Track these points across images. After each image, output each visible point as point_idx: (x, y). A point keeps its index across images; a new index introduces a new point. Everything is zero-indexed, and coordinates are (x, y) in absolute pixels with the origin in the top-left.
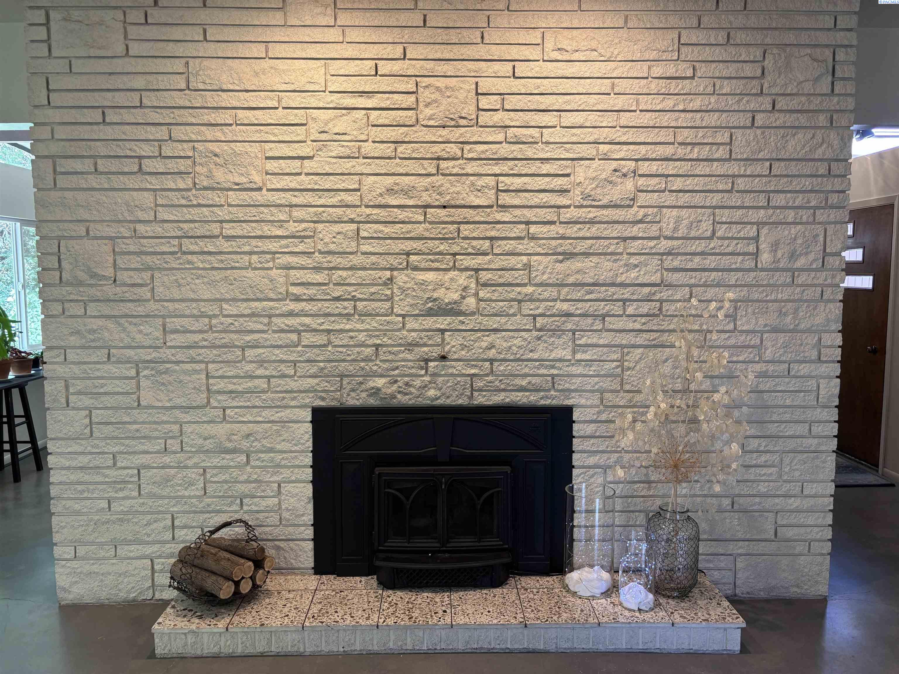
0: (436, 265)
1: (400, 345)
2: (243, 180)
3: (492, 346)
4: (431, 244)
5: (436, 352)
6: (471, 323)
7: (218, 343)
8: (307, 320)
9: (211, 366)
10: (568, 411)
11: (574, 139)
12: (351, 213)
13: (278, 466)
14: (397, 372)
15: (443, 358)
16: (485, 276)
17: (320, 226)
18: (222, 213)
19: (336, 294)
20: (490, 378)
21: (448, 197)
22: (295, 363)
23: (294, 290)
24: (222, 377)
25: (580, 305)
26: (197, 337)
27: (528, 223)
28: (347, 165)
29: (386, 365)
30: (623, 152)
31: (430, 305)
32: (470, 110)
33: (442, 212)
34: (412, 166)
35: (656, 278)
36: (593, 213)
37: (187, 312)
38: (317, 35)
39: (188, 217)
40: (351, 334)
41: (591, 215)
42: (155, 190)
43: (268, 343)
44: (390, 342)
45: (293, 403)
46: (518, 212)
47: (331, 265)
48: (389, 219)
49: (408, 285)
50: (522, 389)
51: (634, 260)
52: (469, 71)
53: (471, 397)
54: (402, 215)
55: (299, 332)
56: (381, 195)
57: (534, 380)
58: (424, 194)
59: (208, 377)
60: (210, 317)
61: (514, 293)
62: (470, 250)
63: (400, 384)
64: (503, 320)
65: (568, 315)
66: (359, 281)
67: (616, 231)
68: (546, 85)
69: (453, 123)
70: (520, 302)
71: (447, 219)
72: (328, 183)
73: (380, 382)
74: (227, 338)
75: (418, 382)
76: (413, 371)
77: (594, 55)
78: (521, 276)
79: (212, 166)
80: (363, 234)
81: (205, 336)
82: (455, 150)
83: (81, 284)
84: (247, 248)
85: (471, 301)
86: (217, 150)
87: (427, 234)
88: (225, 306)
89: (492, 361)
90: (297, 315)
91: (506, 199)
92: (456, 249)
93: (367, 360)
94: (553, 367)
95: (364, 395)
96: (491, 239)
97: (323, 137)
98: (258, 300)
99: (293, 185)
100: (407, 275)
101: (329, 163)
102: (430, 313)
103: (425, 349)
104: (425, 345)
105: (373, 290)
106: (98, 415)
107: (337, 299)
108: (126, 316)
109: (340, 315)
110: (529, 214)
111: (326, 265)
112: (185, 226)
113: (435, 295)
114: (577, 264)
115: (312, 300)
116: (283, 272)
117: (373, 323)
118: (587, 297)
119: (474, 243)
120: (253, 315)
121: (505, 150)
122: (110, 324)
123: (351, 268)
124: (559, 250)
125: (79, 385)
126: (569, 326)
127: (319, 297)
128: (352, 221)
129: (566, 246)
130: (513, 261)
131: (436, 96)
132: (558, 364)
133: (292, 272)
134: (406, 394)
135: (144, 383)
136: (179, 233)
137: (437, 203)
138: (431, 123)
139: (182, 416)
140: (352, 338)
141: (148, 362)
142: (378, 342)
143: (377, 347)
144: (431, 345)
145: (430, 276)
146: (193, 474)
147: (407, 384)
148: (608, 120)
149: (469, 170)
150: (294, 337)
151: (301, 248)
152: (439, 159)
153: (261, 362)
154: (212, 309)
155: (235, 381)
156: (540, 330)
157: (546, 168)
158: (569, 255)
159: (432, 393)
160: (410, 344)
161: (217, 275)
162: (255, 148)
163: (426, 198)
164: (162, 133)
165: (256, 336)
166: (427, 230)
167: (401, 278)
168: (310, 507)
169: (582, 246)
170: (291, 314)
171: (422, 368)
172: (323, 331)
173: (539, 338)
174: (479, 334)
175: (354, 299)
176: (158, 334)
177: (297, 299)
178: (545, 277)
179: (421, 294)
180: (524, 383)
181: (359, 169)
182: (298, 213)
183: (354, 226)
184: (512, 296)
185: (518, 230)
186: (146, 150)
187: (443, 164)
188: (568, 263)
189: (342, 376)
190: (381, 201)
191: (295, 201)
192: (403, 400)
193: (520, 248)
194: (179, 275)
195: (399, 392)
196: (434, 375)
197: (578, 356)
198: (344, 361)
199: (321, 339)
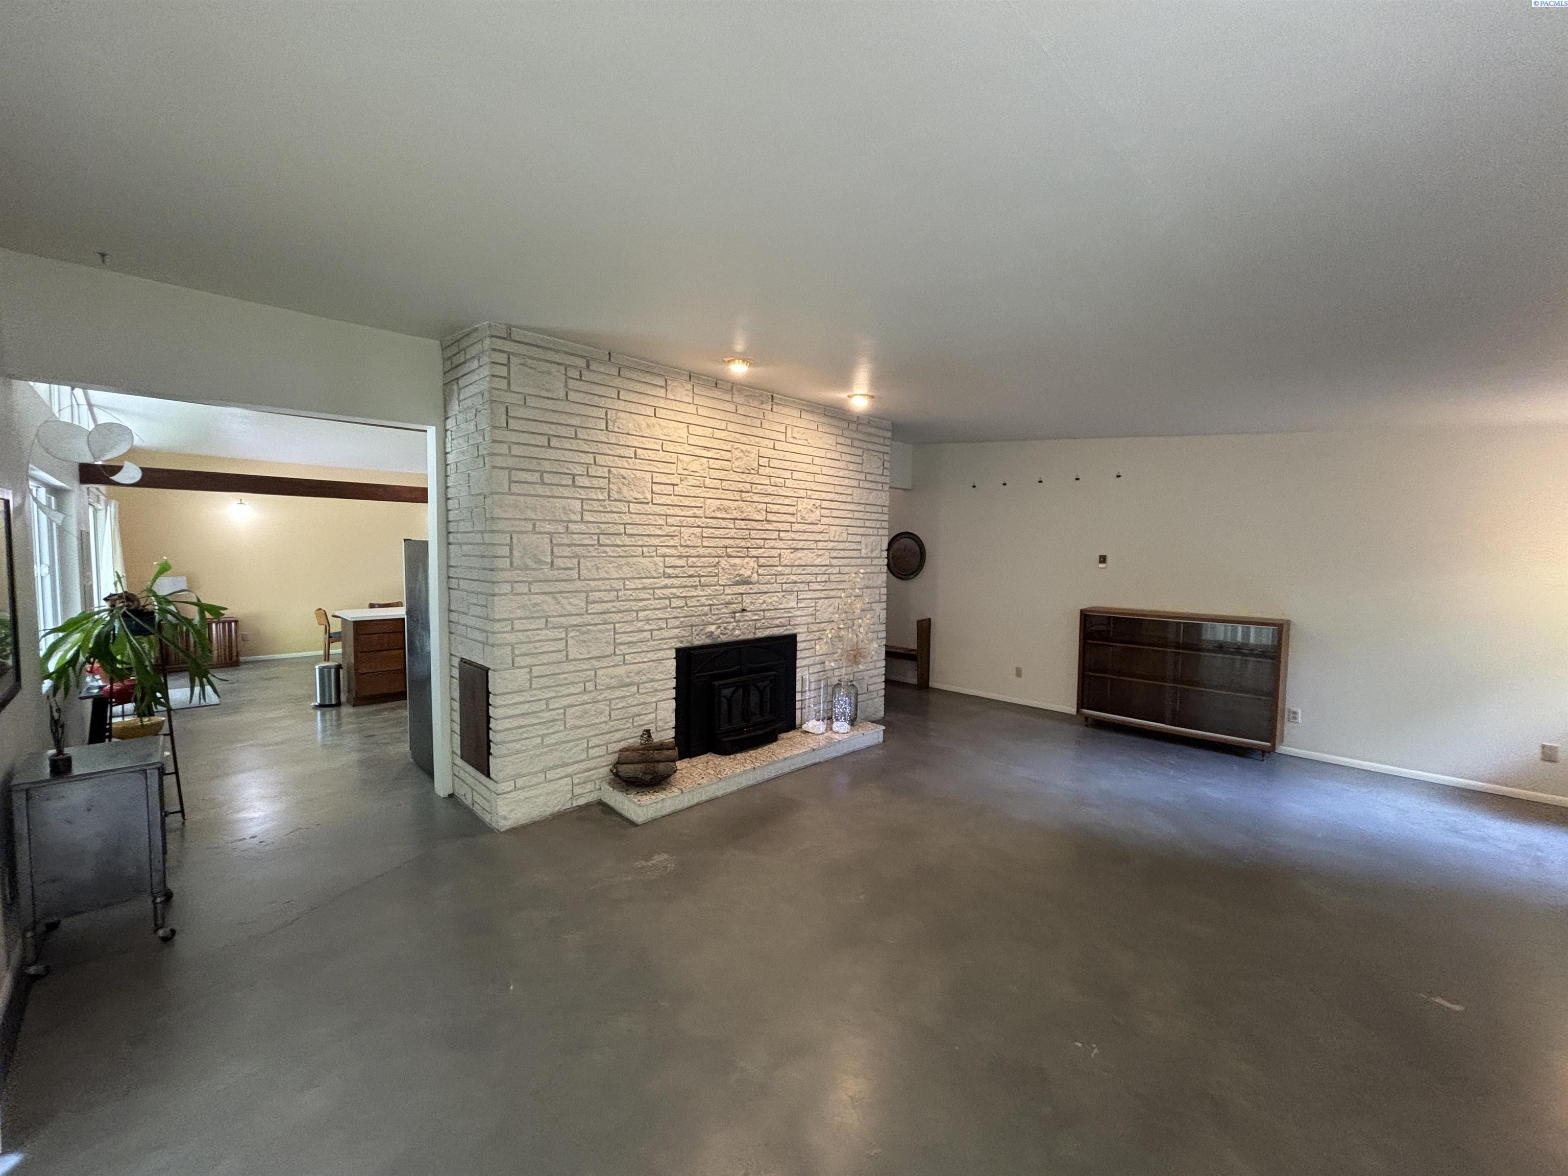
2: (640, 496)
5: (739, 607)
6: (755, 588)
8: (674, 590)
10: (794, 636)
12: (699, 522)
14: (720, 621)
15: (744, 610)
16: (762, 561)
17: (683, 529)
18: (626, 518)
19: (690, 573)
20: (763, 621)
21: (745, 514)
23: (668, 571)
24: (623, 633)
26: (610, 605)
27: (779, 531)
28: (698, 492)
30: (816, 495)
32: (755, 465)
33: (743, 523)
34: (729, 495)
38: (683, 407)
39: (604, 520)
40: (698, 598)
41: (804, 528)
42: (582, 500)
43: (652, 607)
45: (665, 647)
46: (775, 524)
47: (688, 554)
48: (717, 526)
49: (726, 567)
50: (778, 626)
51: (820, 552)
52: (756, 442)
53: (755, 633)
54: (724, 523)
56: (714, 511)
57: (783, 620)
58: (734, 512)
59: (615, 633)
61: (773, 571)
63: (722, 628)
65: (795, 582)
66: (702, 564)
68: (788, 456)
69: (748, 471)
70: (776, 575)
71: (745, 527)
72: (686, 502)
73: (712, 628)
74: (628, 605)
75: (730, 627)
76: (728, 620)
77: (806, 443)
78: (775, 561)
79: (621, 485)
80: (705, 535)
81: (613, 604)
82: (748, 486)
83: (527, 568)
85: (755, 575)
86: (625, 475)
87: (736, 536)
89: (764, 611)
94: (789, 612)
95: (704, 637)
96: (765, 539)
97: (685, 472)
99: (668, 502)
100: (726, 561)
101: (687, 489)
102: (737, 583)
103: (734, 606)
104: (734, 603)
105: (709, 569)
106: (536, 671)
107: (691, 576)
108: (561, 592)
109: (692, 586)
110: (780, 526)
111: (685, 554)
112: (603, 526)
113: (741, 572)
115: (677, 577)
116: (662, 559)
119: (757, 541)
120: (644, 588)
122: (549, 599)
124: (792, 546)
125: (524, 648)
126: (796, 589)
127: (681, 575)
128: (699, 526)
129: (795, 544)
130: (775, 553)
131: (741, 455)
132: (792, 610)
133: (667, 559)
134: (724, 634)
135: (570, 642)
136: (598, 531)
137: (740, 518)
138: (738, 470)
139: (598, 663)
140: (698, 601)
141: (575, 626)
142: (711, 602)
143: (710, 605)
144: (737, 603)
145: (737, 561)
146: (602, 706)
147: (725, 628)
148: (810, 478)
149: (755, 499)
150: (667, 602)
151: (671, 543)
152: (741, 491)
153: (648, 620)
154: (618, 585)
155: (631, 634)
156: (784, 591)
158: (796, 549)
159: (737, 632)
160: (727, 603)
161: (623, 561)
162: (649, 475)
163: (736, 514)
164: (589, 459)
165: (646, 603)
166: (735, 533)
167: (723, 562)
168: (673, 716)
169: (800, 545)
171: (732, 618)
172: (683, 597)
173: (783, 596)
174: (758, 595)
175: (700, 576)
176: (583, 605)
177: (670, 577)
178: (786, 561)
179: (733, 572)
180: (777, 622)
181: (702, 495)
182: (671, 520)
183: (700, 530)
186: (579, 470)
188: (794, 554)
190: (713, 515)
191: (669, 512)
192: (724, 639)
193: (776, 545)
194: (597, 561)
195: (722, 634)
196: (739, 621)
197: (800, 605)
199: (681, 603)
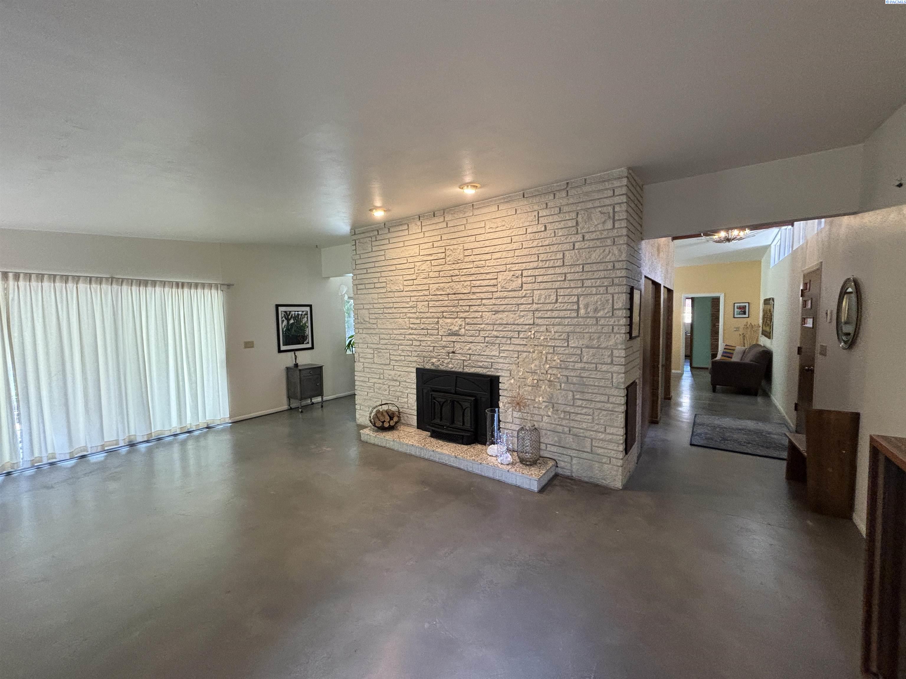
0: (452, 316)
1: (440, 347)
2: (398, 288)
3: (470, 349)
4: (450, 308)
5: (451, 350)
6: (463, 339)
7: (392, 343)
8: (414, 336)
9: (390, 351)
10: (498, 378)
11: (498, 264)
12: (426, 298)
13: (407, 387)
14: (439, 357)
15: (453, 352)
16: (468, 320)
17: (418, 303)
18: (393, 300)
19: (422, 327)
20: (470, 362)
21: (455, 290)
22: (411, 351)
24: (393, 355)
25: (501, 333)
26: (387, 341)
27: (482, 299)
28: (425, 281)
29: (436, 354)
30: (517, 267)
31: (449, 332)
32: (461, 256)
33: (454, 296)
34: (444, 280)
35: (531, 322)
36: (506, 294)
37: (385, 333)
39: (385, 301)
41: (505, 295)
42: (378, 293)
43: (404, 344)
44: (438, 345)
45: (411, 366)
46: (478, 295)
47: (421, 317)
48: (438, 300)
49: (443, 324)
50: (481, 367)
51: (522, 314)
52: (461, 241)
53: (463, 369)
54: (441, 298)
55: (412, 340)
56: (435, 291)
57: (486, 364)
58: (448, 290)
59: (390, 355)
60: (391, 334)
61: (477, 327)
62: (462, 310)
63: (441, 361)
64: (474, 338)
65: (497, 337)
66: (429, 323)
67: (514, 301)
68: (487, 243)
69: (456, 262)
70: (480, 331)
73: (434, 360)
75: (446, 361)
76: (444, 357)
78: (479, 321)
79: (391, 284)
80: (430, 305)
82: (457, 272)
83: (362, 323)
84: (399, 312)
85: (463, 330)
86: (392, 279)
87: (449, 305)
88: (394, 331)
89: (470, 355)
90: (412, 335)
91: (474, 290)
92: (458, 310)
93: (431, 352)
94: (492, 359)
95: (430, 365)
96: (470, 306)
98: (402, 329)
99: (411, 289)
100: (443, 320)
102: (449, 335)
103: (448, 349)
104: (448, 347)
105: (432, 325)
106: (366, 365)
107: (423, 329)
109: (423, 335)
110: (482, 296)
111: (419, 317)
112: (385, 304)
113: (450, 328)
114: (500, 316)
115: (415, 329)
116: (408, 319)
117: (433, 338)
118: (505, 329)
119: (464, 307)
120: (401, 334)
121: (473, 271)
123: (426, 318)
124: (493, 310)
127: (418, 328)
128: (427, 301)
129: (496, 308)
130: (477, 315)
131: (451, 252)
132: (494, 358)
133: (411, 319)
134: (443, 365)
135: (375, 355)
137: (452, 293)
138: (450, 263)
140: (426, 343)
141: (376, 348)
142: (434, 345)
143: (434, 347)
144: (450, 347)
145: (449, 321)
146: (386, 387)
147: (443, 362)
148: (511, 254)
149: (462, 280)
150: (411, 342)
152: (452, 276)
153: (403, 351)
154: (391, 332)
155: (396, 356)
156: (487, 343)
157: (488, 277)
158: (497, 312)
159: (450, 366)
160: (444, 347)
161: (392, 321)
162: (401, 278)
163: (448, 291)
165: (401, 341)
166: (448, 303)
167: (441, 321)
168: (416, 403)
169: (502, 308)
170: (410, 334)
171: (447, 356)
172: (419, 340)
173: (487, 346)
174: (466, 344)
175: (427, 329)
177: (412, 329)
178: (488, 321)
179: (446, 327)
180: (481, 364)
181: (428, 282)
182: (413, 299)
183: (427, 303)
184: (477, 328)
185: (478, 302)
187: (453, 278)
188: (497, 315)
189: (424, 357)
190: (435, 293)
191: (412, 295)
192: (442, 368)
193: (479, 309)
195: (441, 365)
196: (451, 359)
197: (501, 355)
198: (425, 351)
199: (418, 343)
